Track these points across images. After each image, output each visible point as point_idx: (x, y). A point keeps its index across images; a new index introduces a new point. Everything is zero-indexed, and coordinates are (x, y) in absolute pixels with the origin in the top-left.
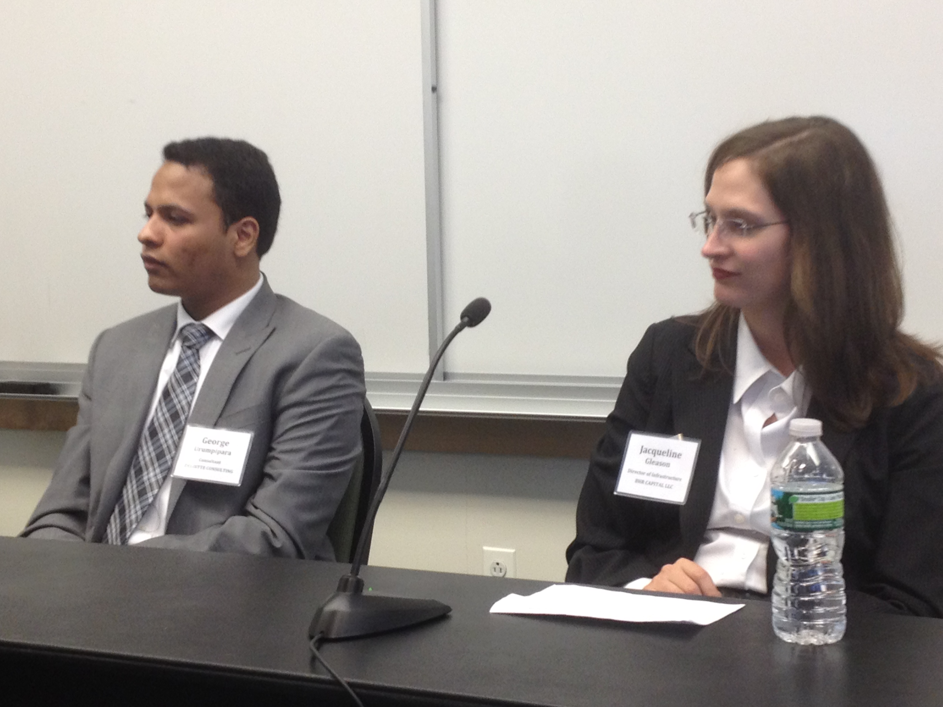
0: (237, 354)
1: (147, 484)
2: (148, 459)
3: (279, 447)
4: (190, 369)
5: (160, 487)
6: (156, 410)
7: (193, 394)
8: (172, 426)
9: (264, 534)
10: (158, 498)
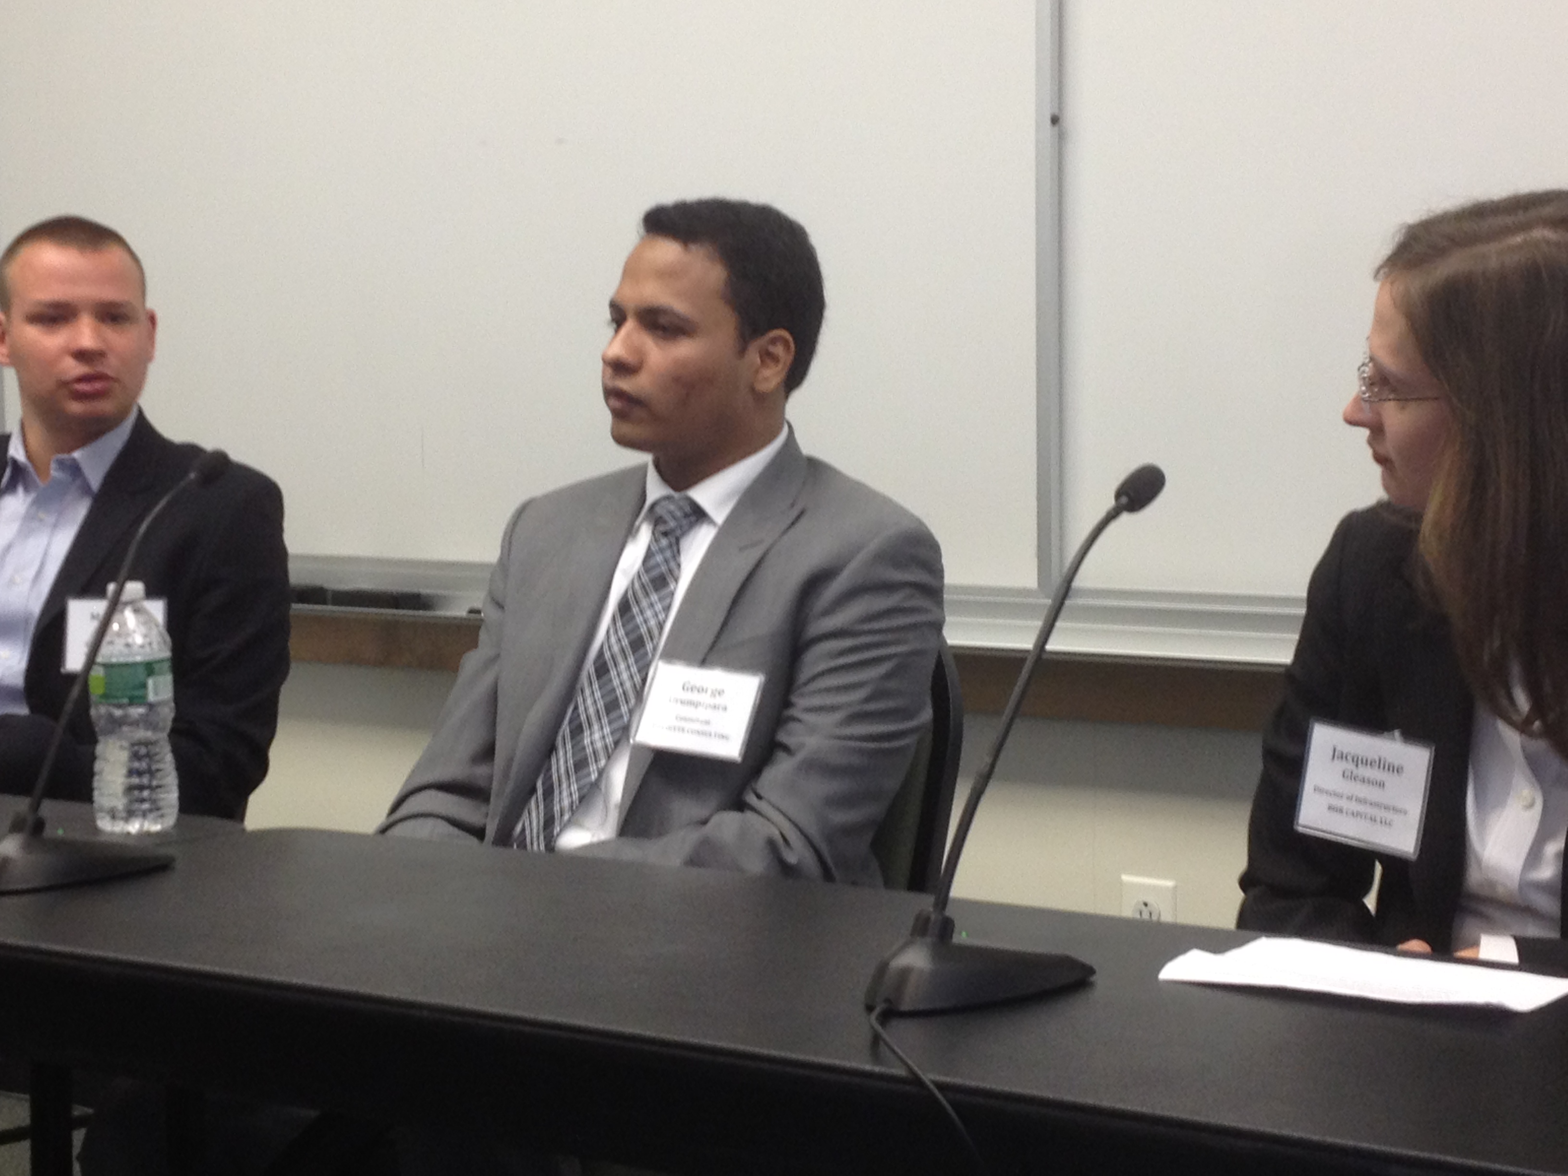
0: (741, 549)
1: (589, 750)
2: (591, 711)
3: (801, 702)
4: (664, 568)
5: (609, 757)
6: (608, 632)
7: (667, 609)
8: (631, 660)
9: (771, 844)
10: (604, 776)
